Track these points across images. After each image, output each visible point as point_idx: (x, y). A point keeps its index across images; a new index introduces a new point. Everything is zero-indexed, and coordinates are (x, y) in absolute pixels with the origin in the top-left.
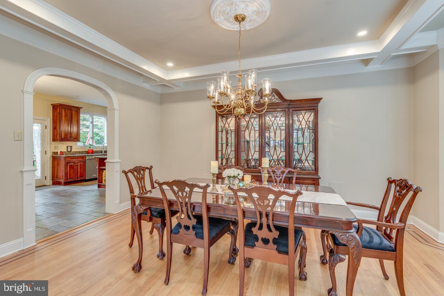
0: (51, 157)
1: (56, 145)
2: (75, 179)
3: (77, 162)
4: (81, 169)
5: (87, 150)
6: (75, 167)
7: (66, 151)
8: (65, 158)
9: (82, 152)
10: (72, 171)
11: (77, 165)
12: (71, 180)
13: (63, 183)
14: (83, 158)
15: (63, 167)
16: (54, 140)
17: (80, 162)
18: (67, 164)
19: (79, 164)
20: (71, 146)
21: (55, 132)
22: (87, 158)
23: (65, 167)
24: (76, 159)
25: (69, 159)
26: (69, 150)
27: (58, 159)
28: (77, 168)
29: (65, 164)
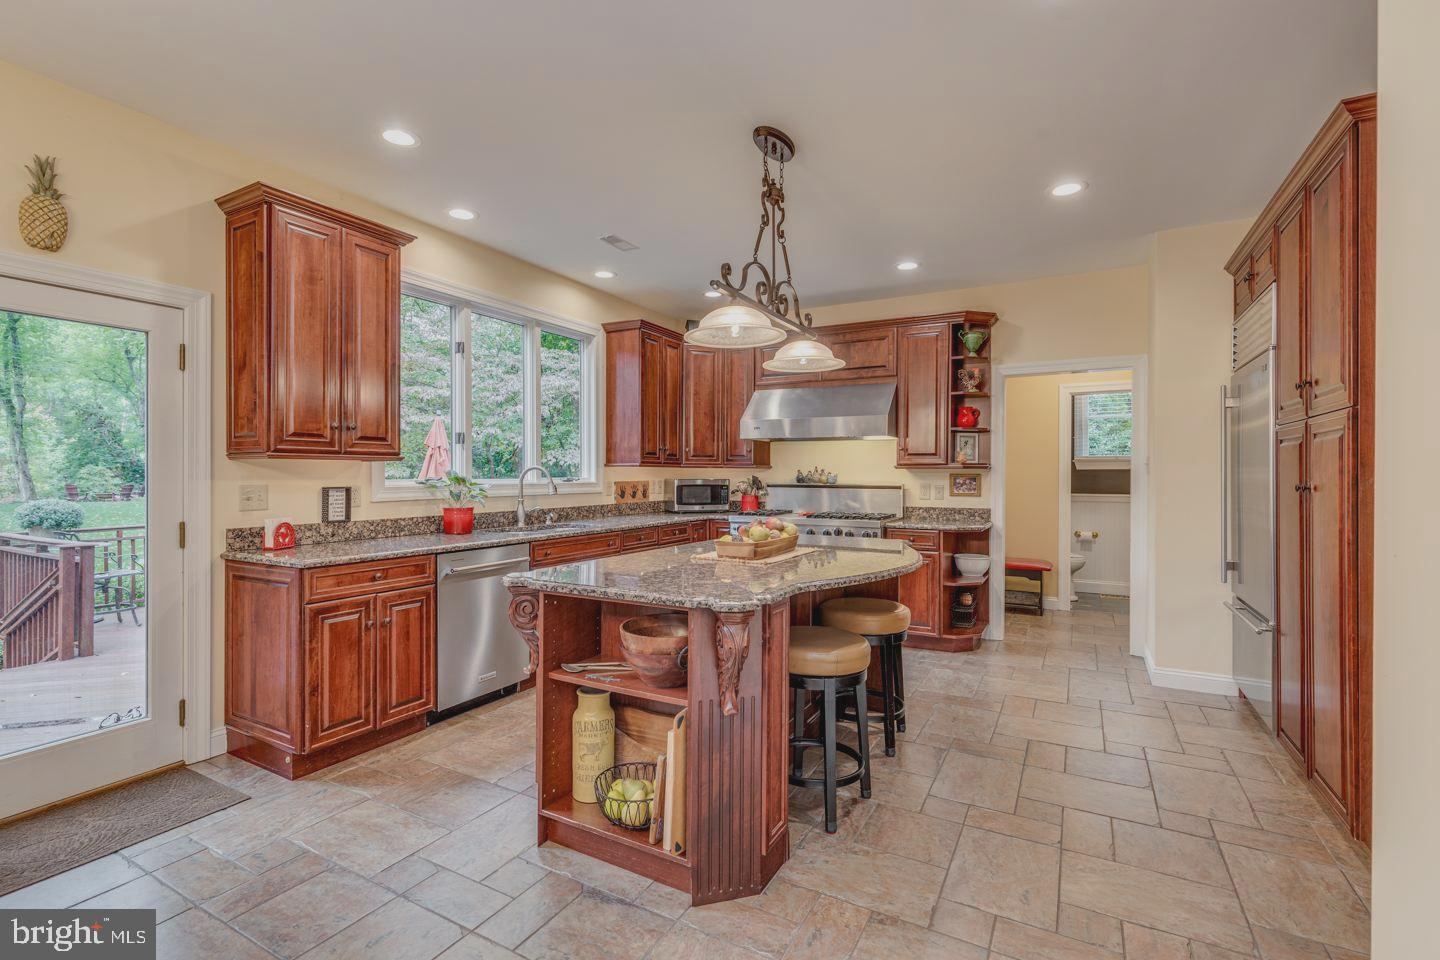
0: (221, 566)
1: (256, 482)
2: (367, 722)
3: (384, 602)
4: (407, 647)
5: (438, 511)
6: (370, 639)
7: (315, 518)
8: (301, 579)
9: (413, 528)
10: (348, 665)
11: (383, 625)
12: (342, 734)
13: (288, 760)
14: (420, 569)
15: (289, 647)
16: (237, 448)
17: (400, 596)
18: (313, 618)
19: (394, 616)
20: (348, 490)
21: (244, 393)
22: (445, 568)
23: (302, 643)
24: (374, 579)
25: (326, 587)
26: (336, 513)
27: (260, 585)
28: (383, 639)
29: (301, 622)
